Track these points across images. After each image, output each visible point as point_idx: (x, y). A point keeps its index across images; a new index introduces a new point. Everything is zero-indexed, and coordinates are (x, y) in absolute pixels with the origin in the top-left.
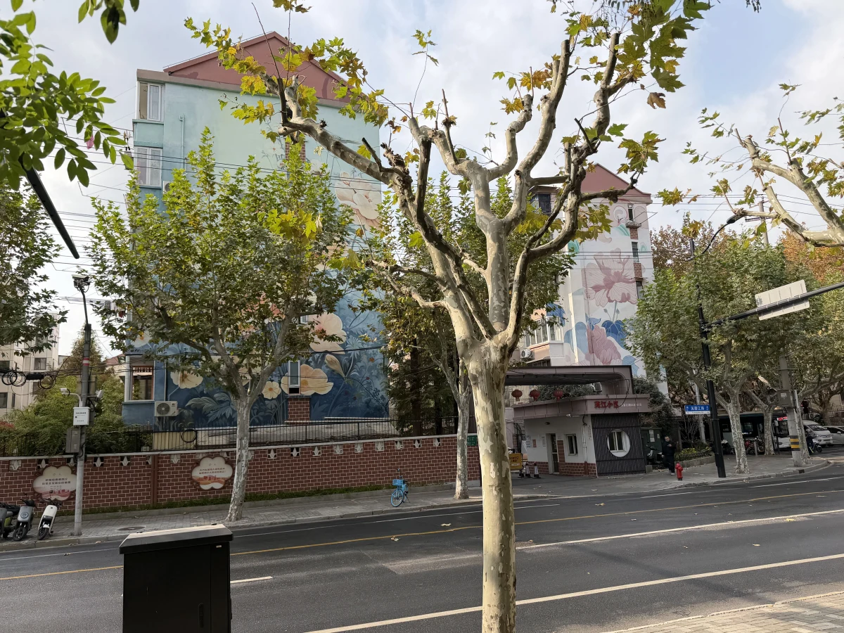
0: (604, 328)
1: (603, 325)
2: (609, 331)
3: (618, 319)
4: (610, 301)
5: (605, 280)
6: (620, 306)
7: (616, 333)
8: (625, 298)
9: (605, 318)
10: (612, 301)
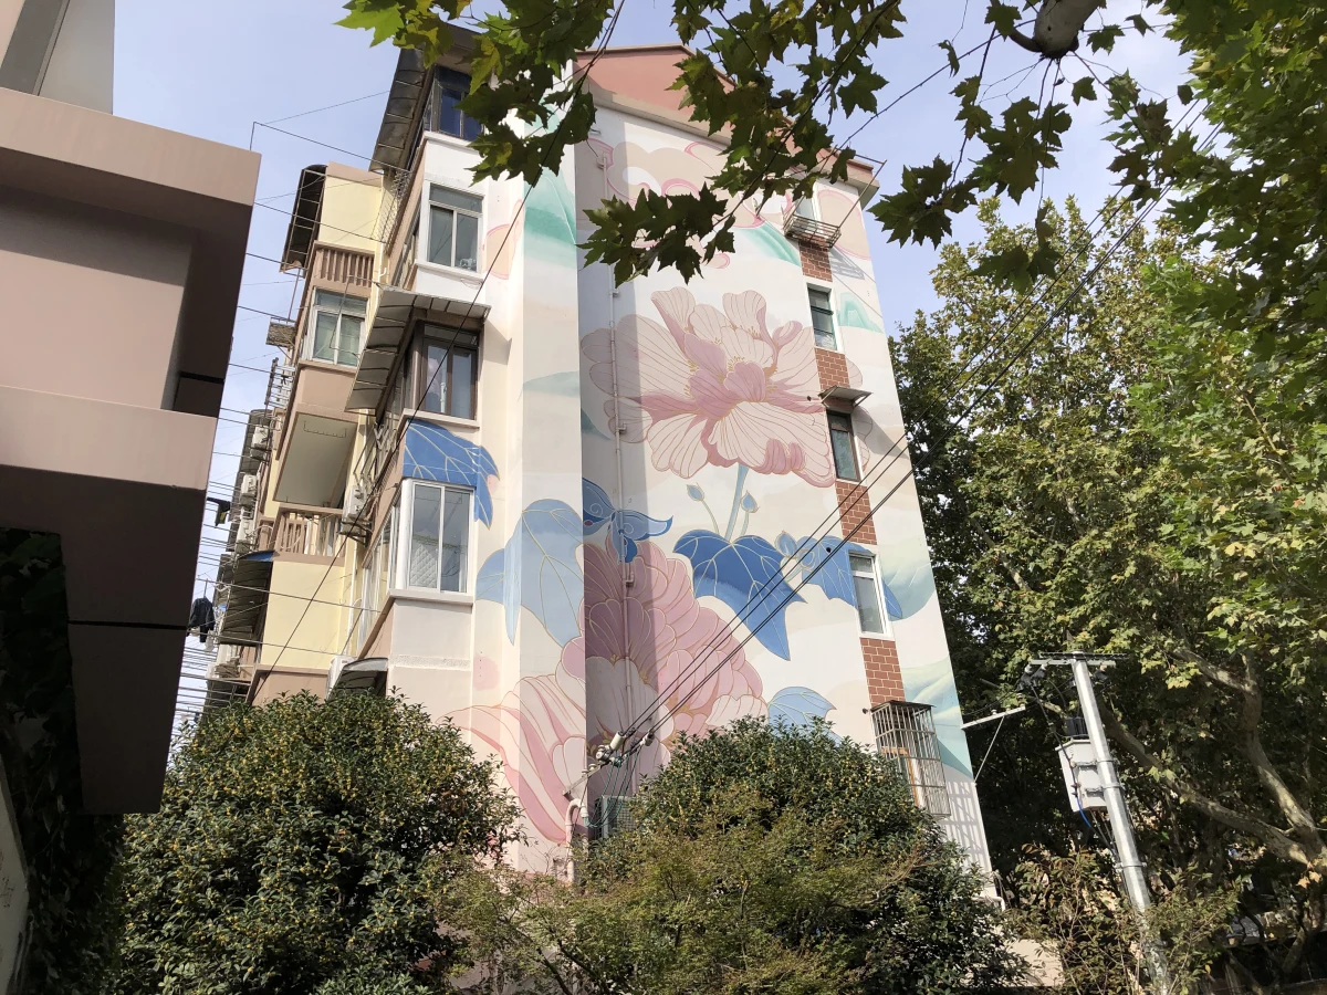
0: (686, 561)
1: (684, 546)
2: (710, 575)
3: (752, 531)
4: (715, 458)
5: (695, 383)
6: (757, 484)
7: (743, 587)
8: (781, 460)
9: (692, 519)
10: (727, 463)
